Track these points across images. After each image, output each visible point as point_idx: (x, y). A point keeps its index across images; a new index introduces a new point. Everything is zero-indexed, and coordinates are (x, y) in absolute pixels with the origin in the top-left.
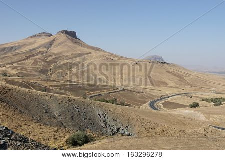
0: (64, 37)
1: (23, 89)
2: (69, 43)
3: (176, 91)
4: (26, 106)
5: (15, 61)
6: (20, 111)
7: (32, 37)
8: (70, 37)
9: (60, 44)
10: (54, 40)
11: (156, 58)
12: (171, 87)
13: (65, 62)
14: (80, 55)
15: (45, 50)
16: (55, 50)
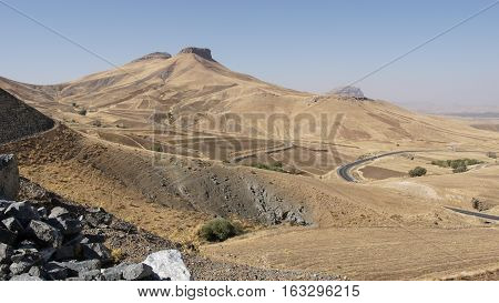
0: (190, 58)
1: (125, 147)
2: (199, 68)
3: (386, 148)
4: (131, 176)
5: (111, 100)
6: (122, 183)
7: (137, 61)
8: (200, 59)
9: (184, 71)
10: (174, 64)
11: (348, 90)
12: (377, 141)
13: (192, 101)
14: (218, 89)
15: (159, 81)
16: (176, 81)
